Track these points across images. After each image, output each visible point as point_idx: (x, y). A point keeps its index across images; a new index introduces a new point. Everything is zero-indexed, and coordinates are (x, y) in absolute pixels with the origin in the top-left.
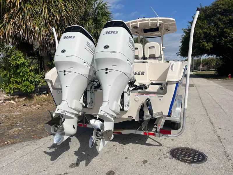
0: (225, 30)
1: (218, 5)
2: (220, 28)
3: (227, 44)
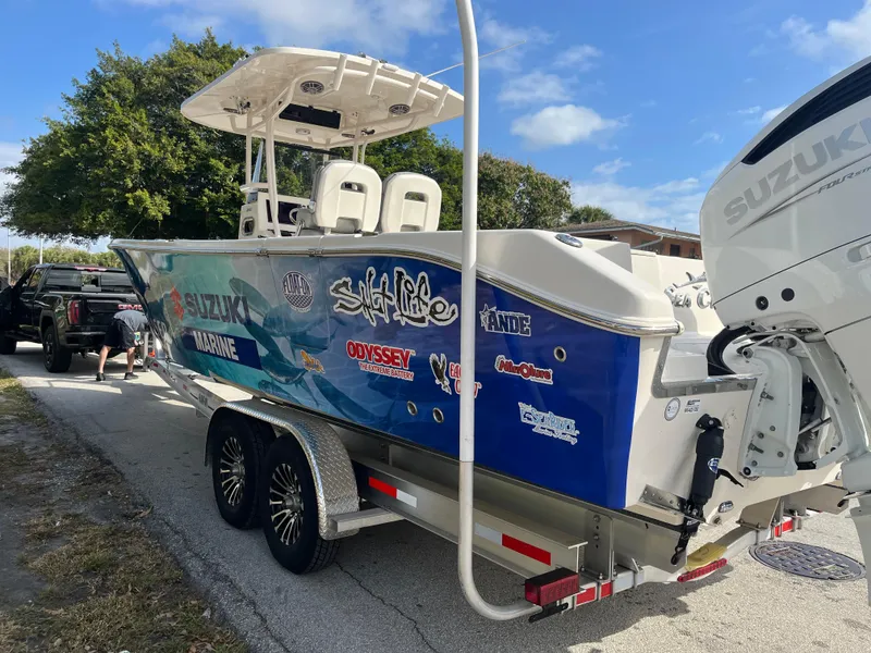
0: (213, 161)
1: (189, 70)
2: (195, 152)
3: (219, 210)
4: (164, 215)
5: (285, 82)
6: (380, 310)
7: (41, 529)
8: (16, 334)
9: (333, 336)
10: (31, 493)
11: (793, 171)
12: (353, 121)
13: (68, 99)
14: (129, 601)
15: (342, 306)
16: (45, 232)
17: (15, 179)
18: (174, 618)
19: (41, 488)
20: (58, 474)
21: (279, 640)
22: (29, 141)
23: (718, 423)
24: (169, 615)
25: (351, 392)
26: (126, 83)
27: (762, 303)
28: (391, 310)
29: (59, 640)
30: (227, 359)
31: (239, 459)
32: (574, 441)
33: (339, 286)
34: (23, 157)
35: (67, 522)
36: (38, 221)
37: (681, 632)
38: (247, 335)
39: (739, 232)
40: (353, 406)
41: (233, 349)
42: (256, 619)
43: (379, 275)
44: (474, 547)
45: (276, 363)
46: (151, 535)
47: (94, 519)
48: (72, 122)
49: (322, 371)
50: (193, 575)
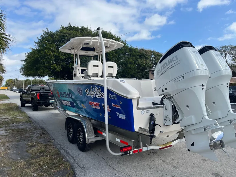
1: (65, 34)
4: (60, 70)
5: (80, 43)
6: (93, 95)
7: (31, 145)
8: (25, 102)
9: (87, 101)
10: (29, 138)
11: (165, 65)
12: (98, 49)
13: (36, 43)
14: (48, 158)
15: (87, 94)
16: (32, 76)
17: (24, 63)
18: (57, 161)
19: (31, 137)
20: (35, 134)
21: (77, 164)
22: (27, 53)
23: (153, 114)
24: (56, 160)
25: (91, 112)
26: (50, 38)
27: (163, 91)
28: (95, 95)
29: (33, 165)
30: (69, 106)
31: (72, 128)
32: (125, 119)
33: (87, 90)
34: (26, 58)
35: (36, 143)
36: (30, 73)
37: (162, 161)
38: (72, 101)
39: (160, 76)
40: (91, 115)
41: (70, 104)
42: (74, 160)
43: (93, 88)
44: (109, 140)
45: (77, 107)
46: (54, 145)
47: (42, 143)
48: (37, 48)
49: (85, 108)
50: (62, 153)
